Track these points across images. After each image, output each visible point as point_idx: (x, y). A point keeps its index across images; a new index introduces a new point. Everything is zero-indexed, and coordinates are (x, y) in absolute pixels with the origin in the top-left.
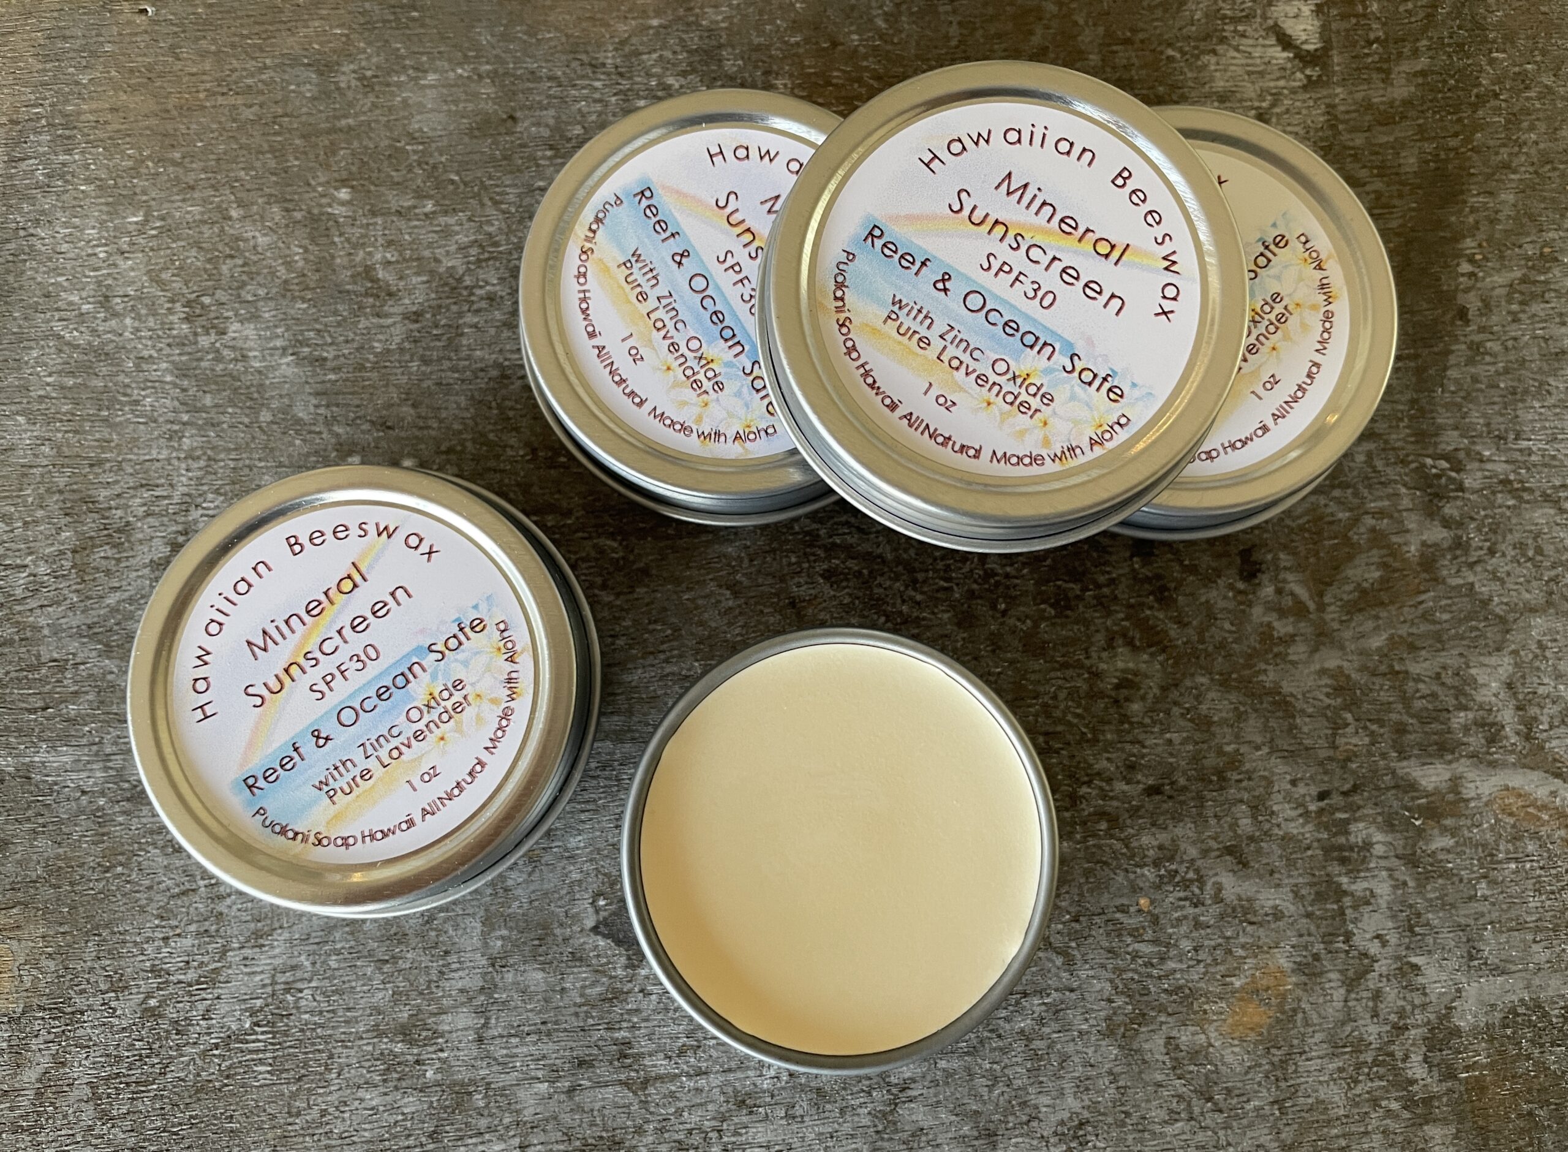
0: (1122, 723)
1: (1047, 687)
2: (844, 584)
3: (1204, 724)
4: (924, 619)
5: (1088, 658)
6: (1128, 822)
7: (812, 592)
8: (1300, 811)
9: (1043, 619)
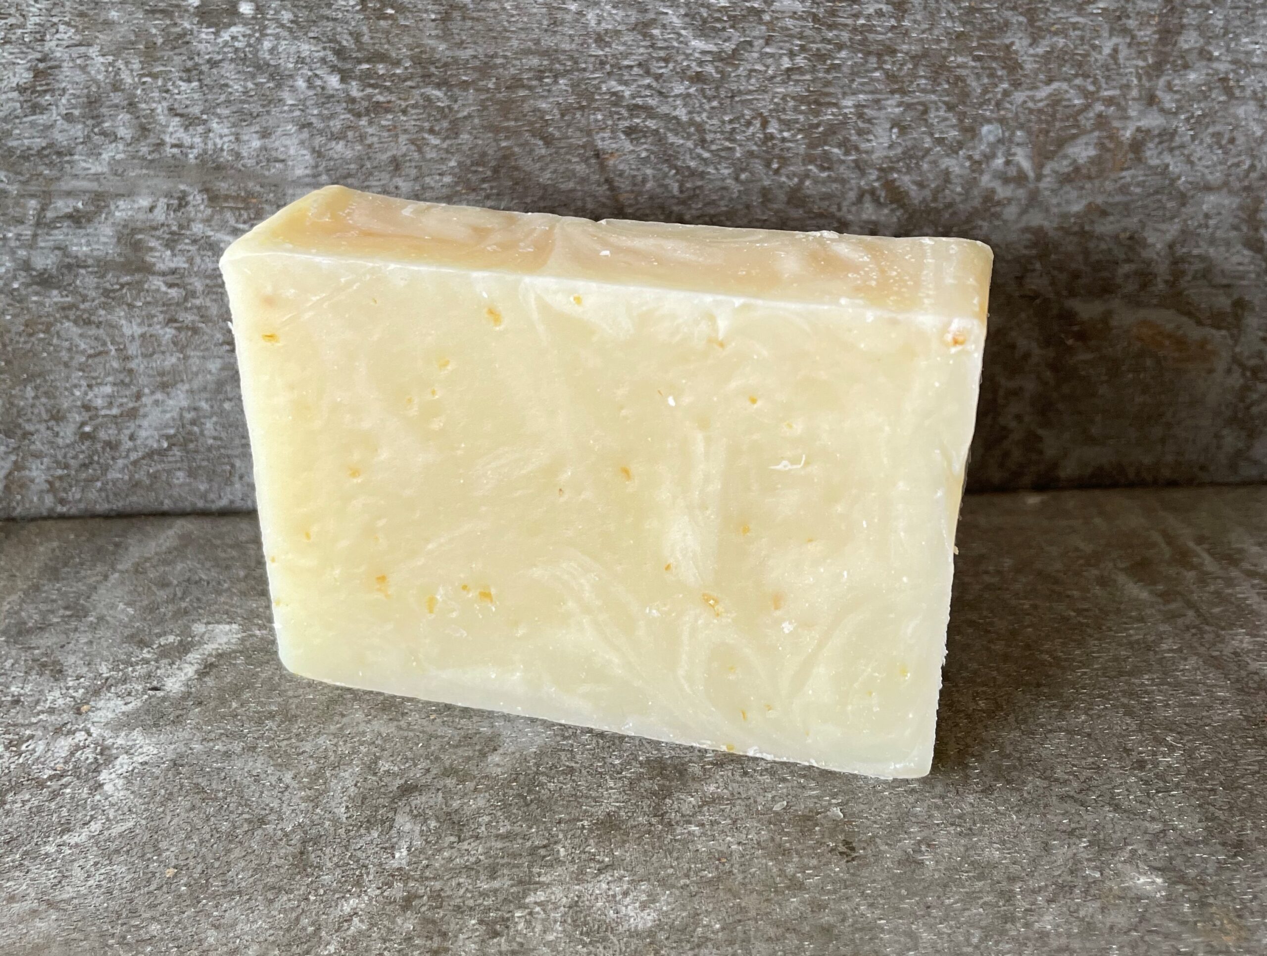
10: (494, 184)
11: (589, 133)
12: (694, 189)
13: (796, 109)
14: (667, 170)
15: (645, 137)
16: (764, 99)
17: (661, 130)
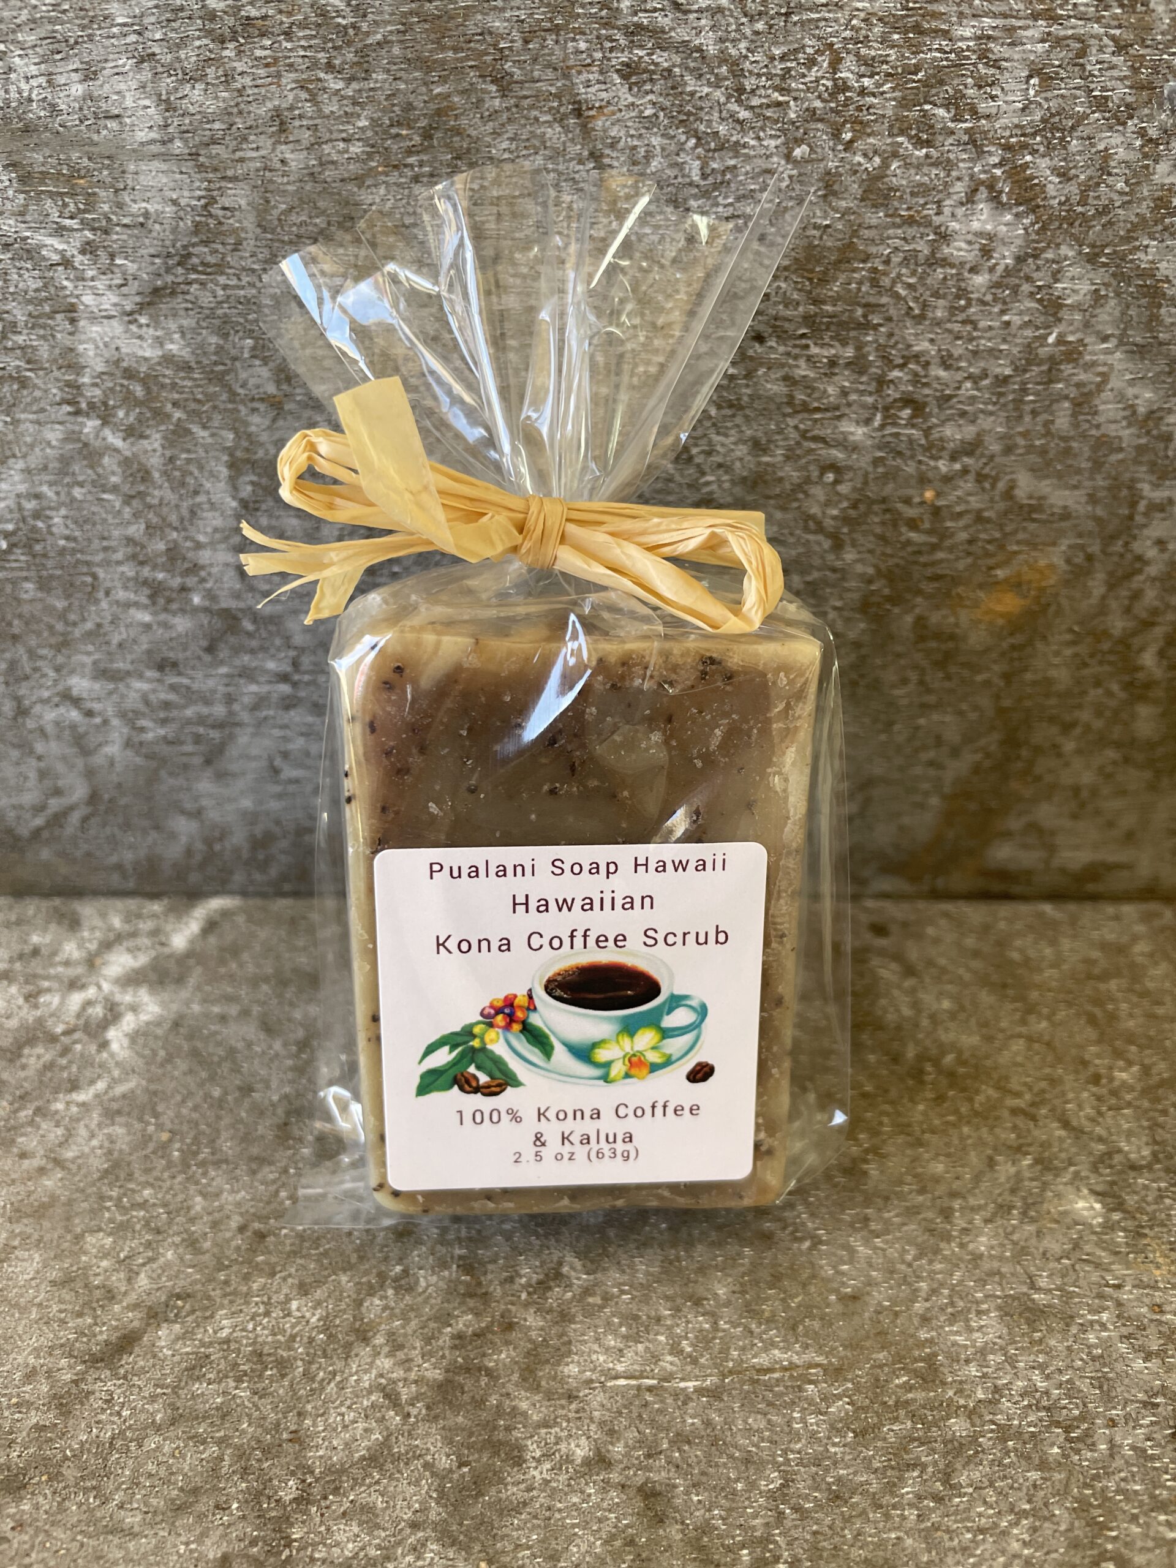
0: (958, 297)
1: (881, 248)
2: (648, 87)
3: (1053, 307)
4: (744, 146)
5: (937, 214)
6: (936, 410)
7: (604, 95)
8: (1127, 413)
9: (895, 155)
10: (425, 158)
11: (566, 76)
12: (723, 173)
13: (884, 40)
14: (683, 138)
15: (651, 80)
16: (836, 20)
17: (677, 70)
